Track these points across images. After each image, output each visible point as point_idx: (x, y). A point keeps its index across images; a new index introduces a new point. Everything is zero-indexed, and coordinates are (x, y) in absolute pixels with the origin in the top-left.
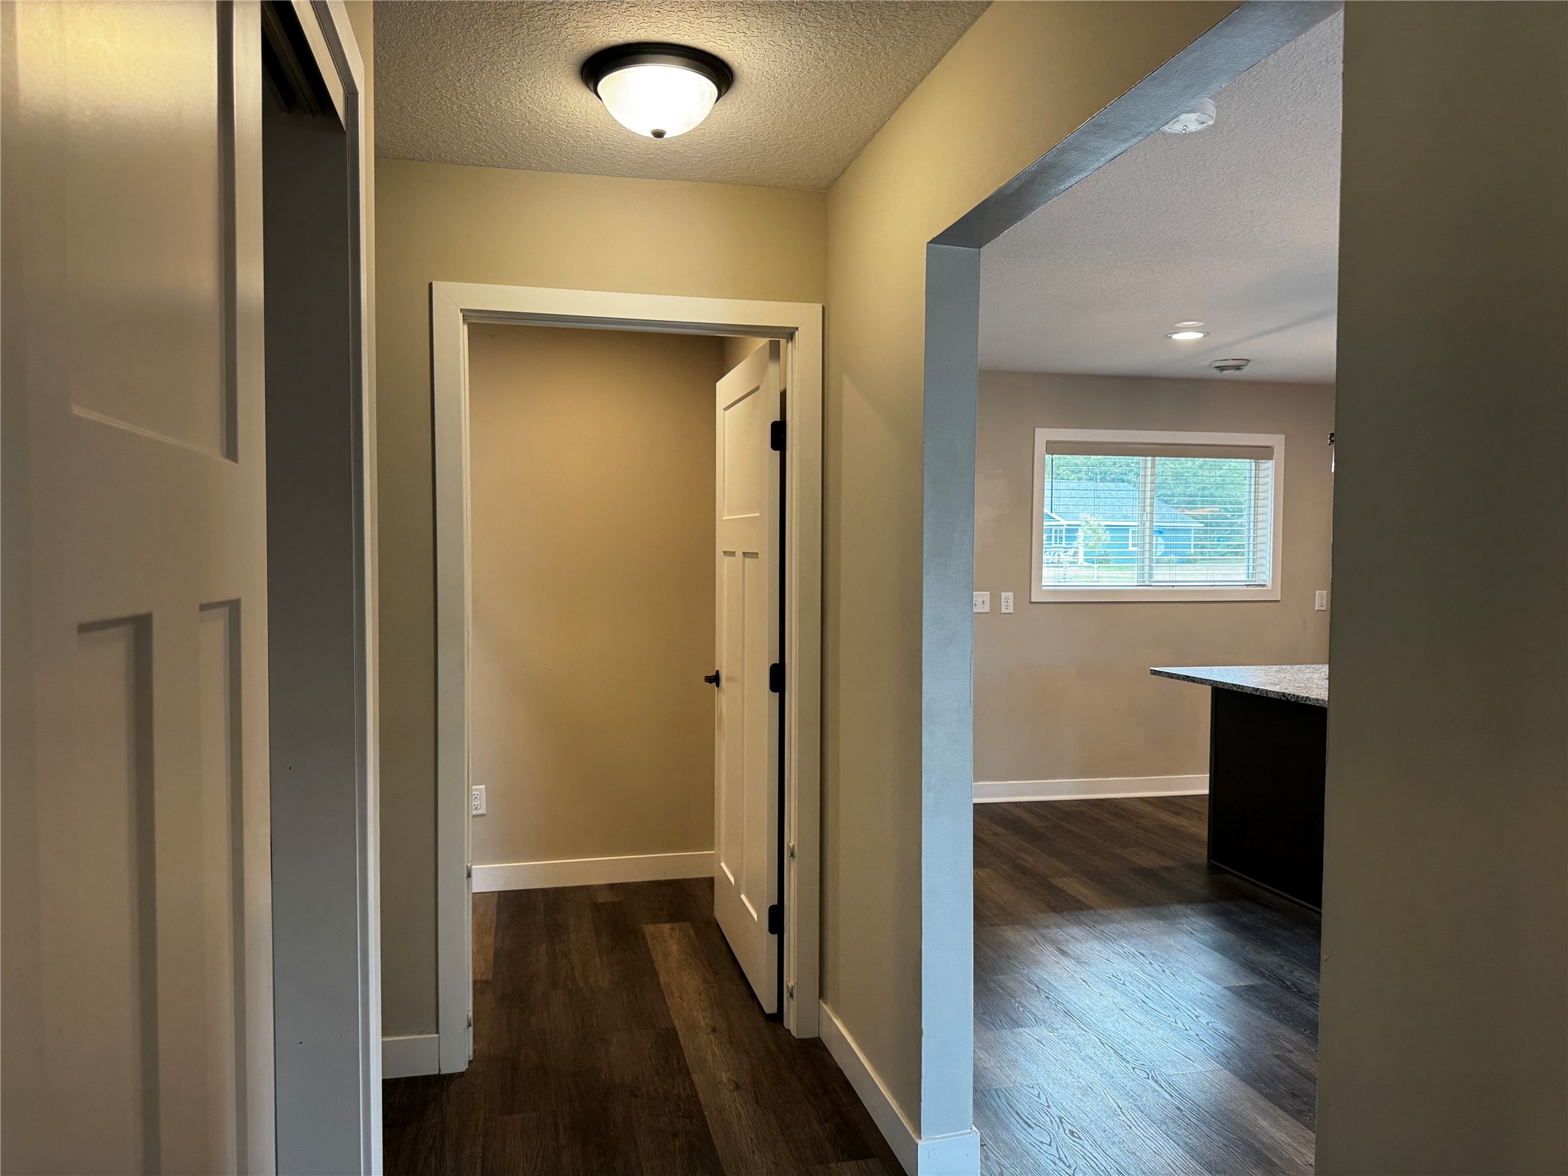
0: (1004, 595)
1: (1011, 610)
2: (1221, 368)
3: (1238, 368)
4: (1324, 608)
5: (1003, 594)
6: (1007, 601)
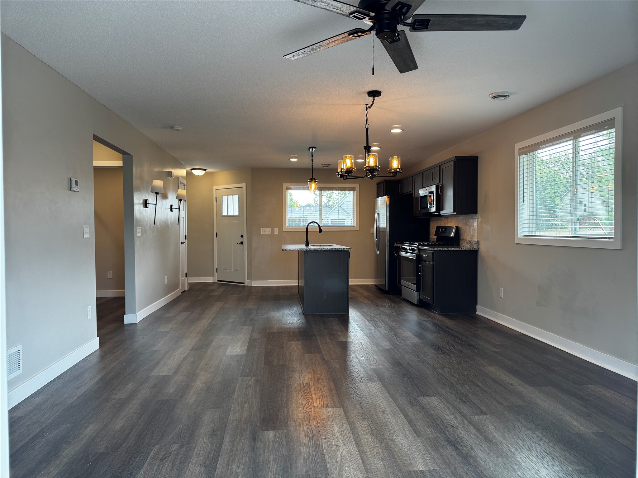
0: (275, 229)
1: (277, 233)
2: (324, 167)
3: (328, 167)
4: (373, 233)
6: (276, 231)
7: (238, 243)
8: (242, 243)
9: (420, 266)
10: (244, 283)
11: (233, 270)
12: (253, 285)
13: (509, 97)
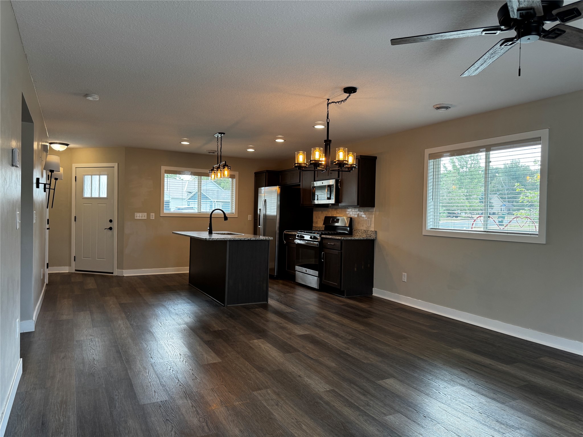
1: (154, 218)
2: (209, 152)
3: (214, 153)
4: (251, 220)
5: (151, 214)
6: (153, 216)
7: (105, 229)
8: (111, 229)
9: (323, 254)
10: (112, 273)
11: (98, 259)
12: (125, 275)
13: (451, 109)
